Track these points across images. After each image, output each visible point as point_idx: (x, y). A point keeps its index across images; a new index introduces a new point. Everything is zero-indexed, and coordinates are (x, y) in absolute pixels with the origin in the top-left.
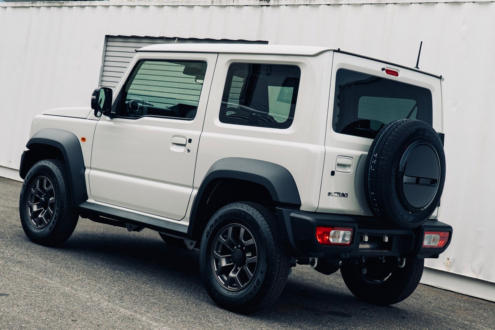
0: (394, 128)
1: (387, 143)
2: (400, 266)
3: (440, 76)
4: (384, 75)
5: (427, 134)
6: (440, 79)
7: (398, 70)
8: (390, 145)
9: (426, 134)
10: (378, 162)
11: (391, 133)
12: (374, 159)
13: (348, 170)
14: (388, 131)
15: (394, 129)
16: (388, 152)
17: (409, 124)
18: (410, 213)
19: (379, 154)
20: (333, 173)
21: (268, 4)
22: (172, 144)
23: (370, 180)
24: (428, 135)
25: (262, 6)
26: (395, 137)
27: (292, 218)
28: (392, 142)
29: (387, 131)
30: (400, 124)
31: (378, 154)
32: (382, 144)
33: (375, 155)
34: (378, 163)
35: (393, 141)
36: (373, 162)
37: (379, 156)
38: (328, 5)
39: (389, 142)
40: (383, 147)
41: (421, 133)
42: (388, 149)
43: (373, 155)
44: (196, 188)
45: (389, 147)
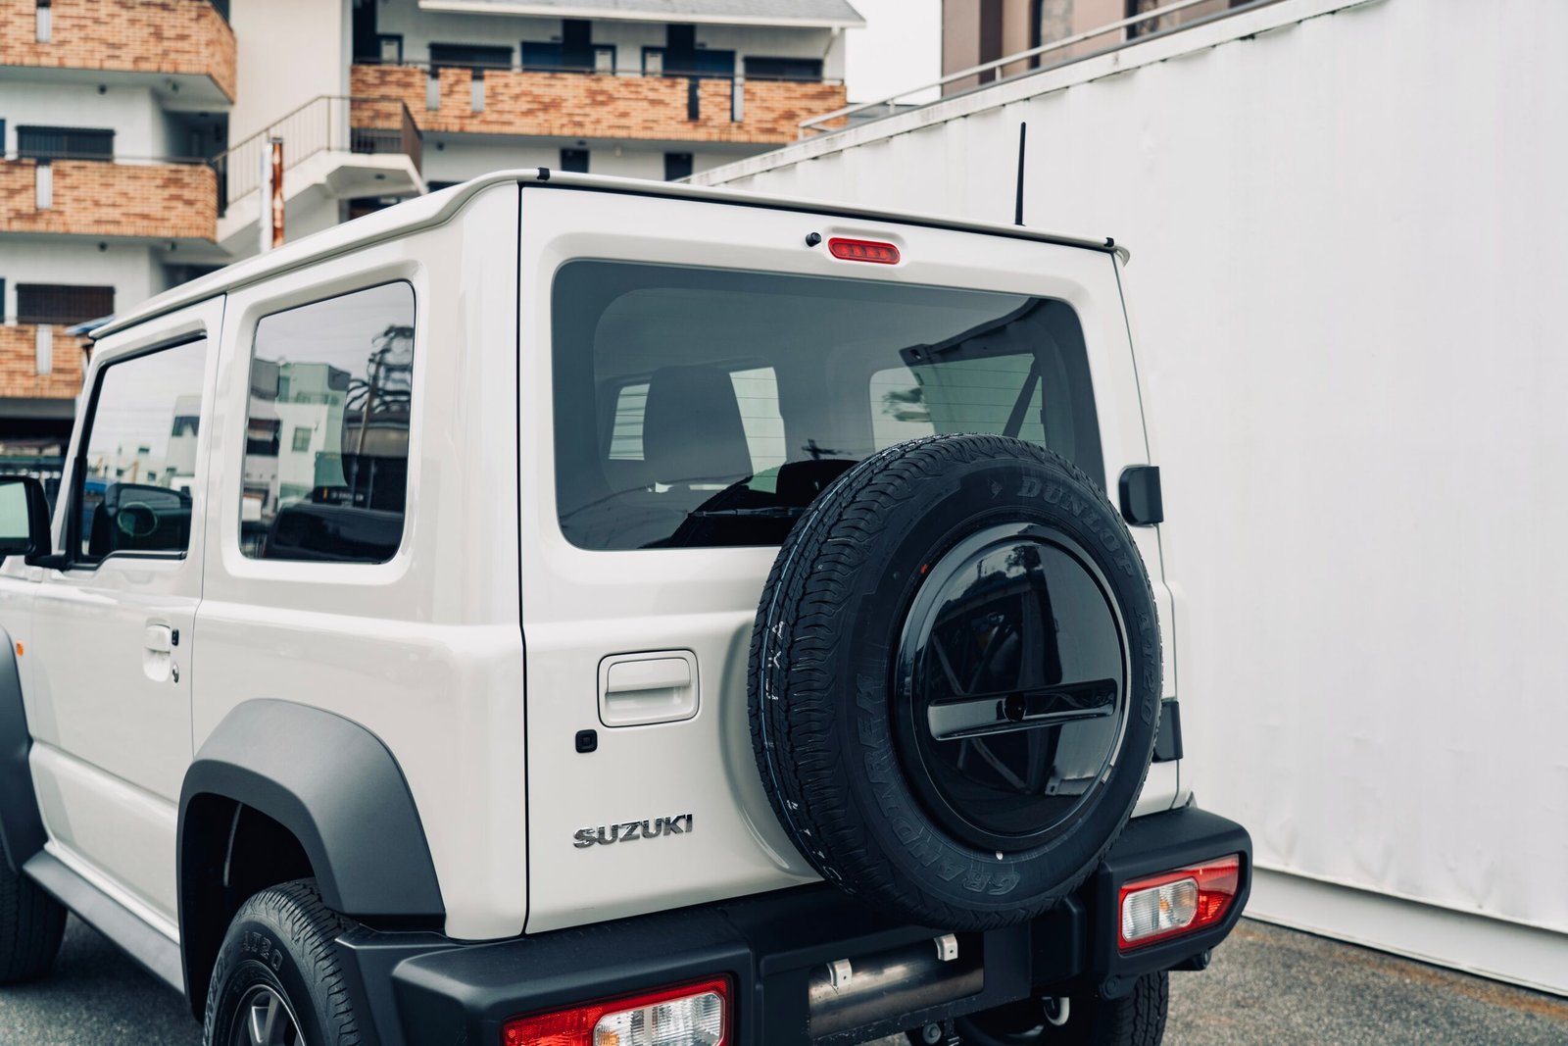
0: (858, 492)
1: (820, 567)
2: (1053, 1021)
3: (1106, 241)
4: (823, 262)
5: (1030, 491)
6: (1109, 255)
7: (892, 236)
8: (835, 576)
9: (1023, 493)
10: (789, 662)
11: (840, 515)
12: (774, 649)
13: (678, 706)
14: (832, 505)
15: (854, 497)
16: (826, 608)
17: (928, 459)
18: (1000, 857)
19: (791, 623)
20: (586, 742)
24: (1035, 493)
26: (857, 534)
27: (402, 988)
28: (843, 559)
29: (827, 507)
30: (887, 466)
31: (787, 621)
32: (801, 575)
33: (777, 629)
34: (790, 665)
35: (847, 551)
36: (772, 662)
37: (792, 634)
39: (830, 557)
40: (804, 587)
41: (996, 492)
42: (828, 596)
43: (770, 631)
45: (832, 586)
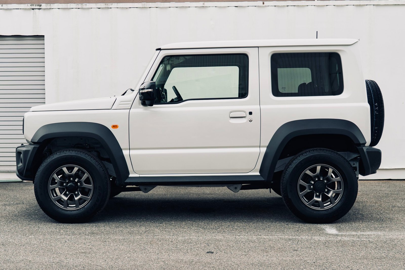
1: (379, 96)
21: (40, 8)
22: (230, 118)
23: (376, 120)
25: (33, 9)
31: (377, 103)
32: (377, 97)
36: (376, 109)
37: (379, 105)
38: (99, 8)
43: (375, 105)
44: (263, 147)
